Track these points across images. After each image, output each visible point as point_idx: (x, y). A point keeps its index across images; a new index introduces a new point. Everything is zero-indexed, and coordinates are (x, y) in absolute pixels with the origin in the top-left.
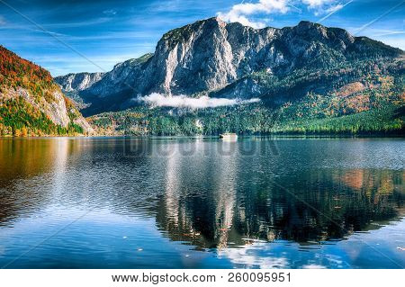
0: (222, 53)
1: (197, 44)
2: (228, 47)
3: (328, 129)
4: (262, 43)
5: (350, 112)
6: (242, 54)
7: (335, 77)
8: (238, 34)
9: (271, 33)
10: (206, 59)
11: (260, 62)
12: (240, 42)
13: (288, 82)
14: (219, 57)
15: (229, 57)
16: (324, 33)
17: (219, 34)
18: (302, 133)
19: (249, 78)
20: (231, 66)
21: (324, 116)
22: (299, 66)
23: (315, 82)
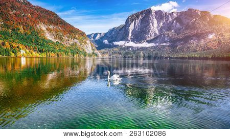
0: (153, 24)
1: (142, 20)
2: (155, 21)
3: (198, 56)
4: (170, 19)
5: (209, 49)
6: (162, 24)
7: (203, 33)
8: (160, 15)
9: (175, 14)
10: (146, 27)
11: (169, 27)
12: (161, 19)
13: (181, 36)
14: (152, 26)
15: (156, 25)
16: (199, 14)
17: (152, 16)
18: (186, 58)
19: (164, 35)
20: (156, 29)
21: (196, 51)
22: (186, 29)
23: (193, 36)
